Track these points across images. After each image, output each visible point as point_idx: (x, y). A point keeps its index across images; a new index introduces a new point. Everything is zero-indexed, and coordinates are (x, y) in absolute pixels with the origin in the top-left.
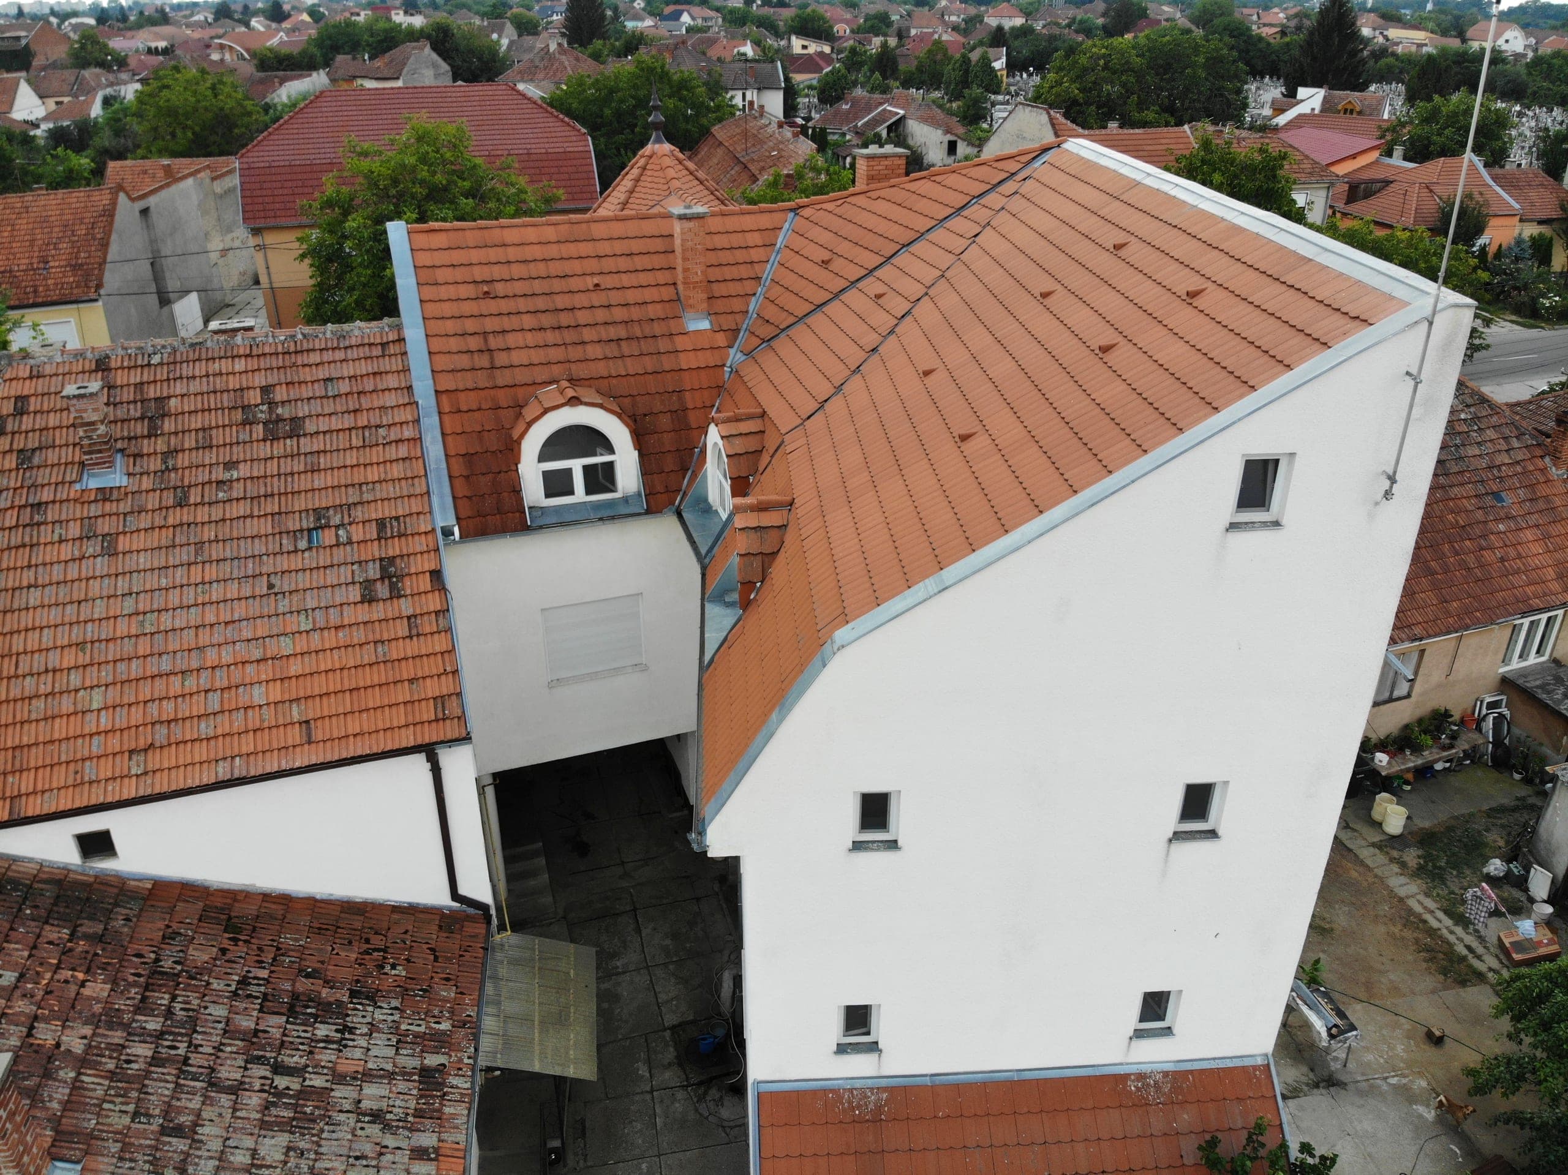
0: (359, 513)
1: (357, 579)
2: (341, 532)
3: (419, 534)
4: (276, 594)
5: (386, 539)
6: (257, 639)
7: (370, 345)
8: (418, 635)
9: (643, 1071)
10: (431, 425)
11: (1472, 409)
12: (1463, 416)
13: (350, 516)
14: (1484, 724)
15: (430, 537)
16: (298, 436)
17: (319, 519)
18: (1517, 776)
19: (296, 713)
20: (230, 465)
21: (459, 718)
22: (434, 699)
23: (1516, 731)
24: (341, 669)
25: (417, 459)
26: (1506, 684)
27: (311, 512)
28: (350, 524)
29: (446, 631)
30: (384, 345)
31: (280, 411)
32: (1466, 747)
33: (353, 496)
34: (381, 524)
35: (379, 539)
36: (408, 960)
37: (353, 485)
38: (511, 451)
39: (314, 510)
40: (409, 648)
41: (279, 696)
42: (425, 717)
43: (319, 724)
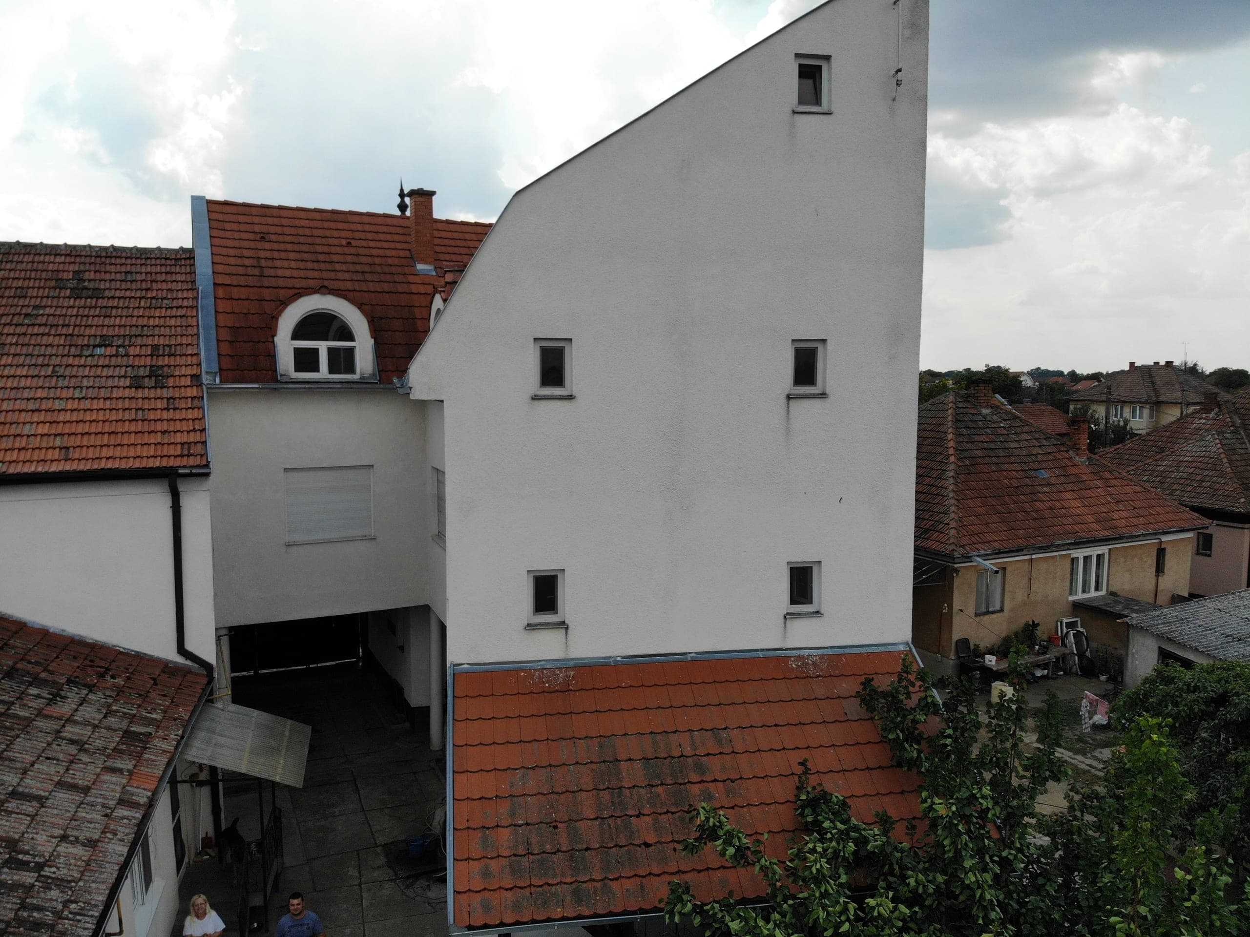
0: (139, 341)
1: (128, 374)
2: (121, 349)
3: (186, 355)
4: (58, 377)
5: (158, 356)
6: (36, 399)
7: (166, 259)
8: (175, 409)
9: (353, 872)
10: (207, 303)
11: (1008, 422)
12: (1002, 425)
13: (130, 342)
14: (1067, 641)
15: (195, 358)
16: (98, 298)
17: (105, 341)
18: (1103, 678)
19: (58, 442)
20: (35, 307)
21: (202, 456)
22: (182, 444)
23: (1094, 645)
24: (104, 422)
25: (192, 317)
26: (1078, 607)
27: (98, 337)
28: (130, 346)
29: (199, 408)
30: (176, 259)
31: (86, 284)
32: (1057, 654)
33: (134, 331)
34: (155, 347)
35: (152, 355)
36: (129, 678)
37: (137, 326)
38: (271, 330)
39: (101, 336)
40: (165, 415)
41: (46, 431)
42: (172, 453)
43: (78, 450)
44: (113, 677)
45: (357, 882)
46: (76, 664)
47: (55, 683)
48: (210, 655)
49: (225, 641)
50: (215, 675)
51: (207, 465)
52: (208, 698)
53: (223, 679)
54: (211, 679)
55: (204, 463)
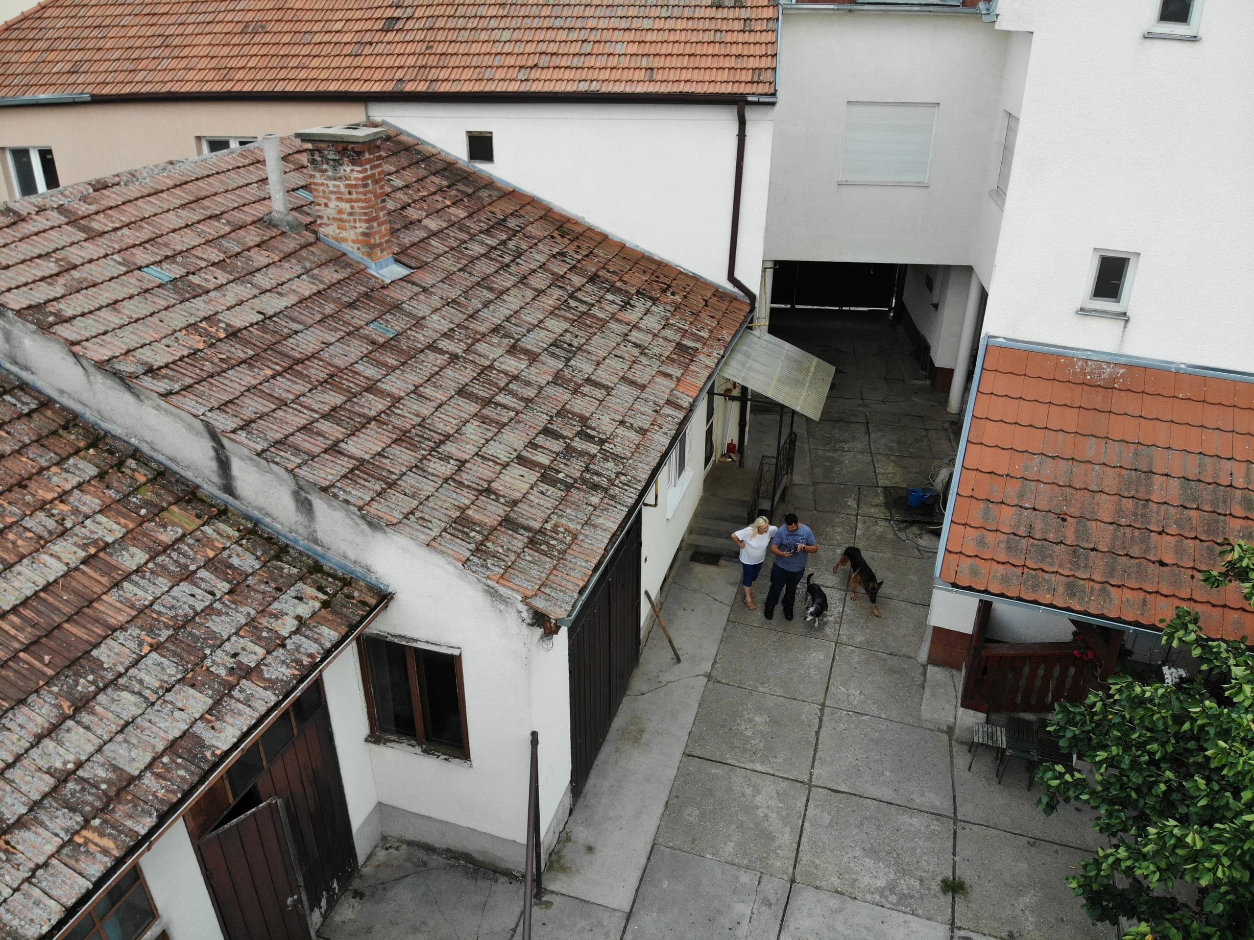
6: (627, 18)
8: (750, 31)
9: (852, 503)
19: (645, 62)
21: (770, 83)
22: (753, 69)
24: (686, 43)
29: (773, 31)
36: (685, 297)
40: (741, 37)
41: (634, 52)
42: (743, 79)
43: (661, 71)
44: (673, 294)
45: (854, 513)
46: (645, 278)
47: (627, 292)
48: (754, 286)
49: (770, 273)
50: (757, 305)
51: (774, 95)
52: (748, 325)
53: (763, 308)
54: (753, 309)
55: (772, 91)
